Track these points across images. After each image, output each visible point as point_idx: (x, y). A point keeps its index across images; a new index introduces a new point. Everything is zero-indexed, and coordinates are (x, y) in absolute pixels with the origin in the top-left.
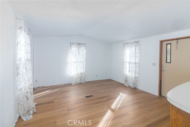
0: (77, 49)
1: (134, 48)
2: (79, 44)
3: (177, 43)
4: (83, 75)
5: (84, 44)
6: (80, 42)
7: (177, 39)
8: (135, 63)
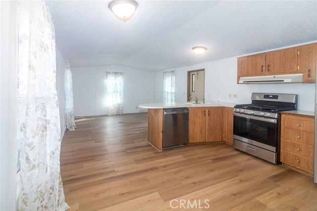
0: (114, 78)
1: (170, 78)
2: (116, 73)
3: (198, 74)
4: (121, 106)
5: (121, 73)
6: (116, 72)
7: (198, 71)
8: (171, 93)
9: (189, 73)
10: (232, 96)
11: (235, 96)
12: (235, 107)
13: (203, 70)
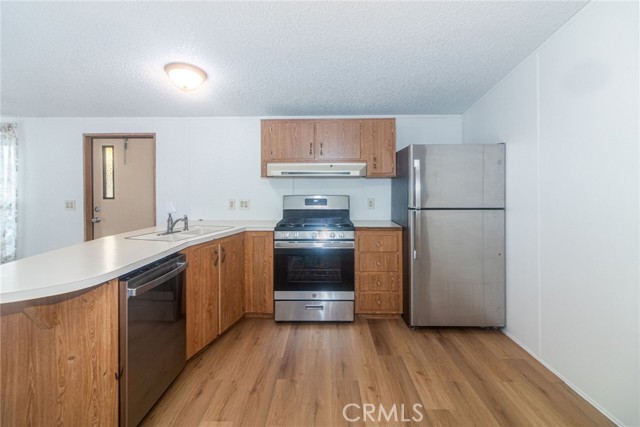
3: (126, 146)
7: (126, 137)
9: (89, 140)
10: (238, 204)
11: (244, 204)
12: (277, 229)
13: (151, 137)
